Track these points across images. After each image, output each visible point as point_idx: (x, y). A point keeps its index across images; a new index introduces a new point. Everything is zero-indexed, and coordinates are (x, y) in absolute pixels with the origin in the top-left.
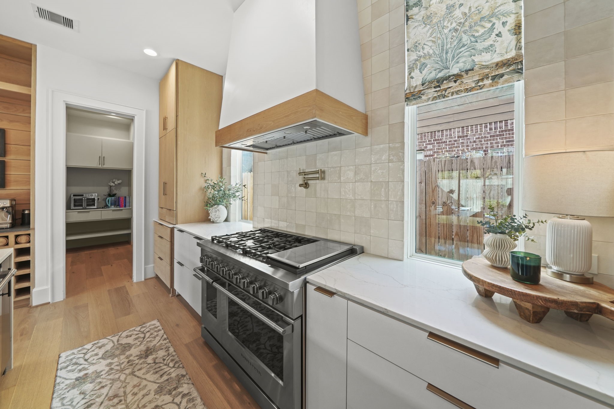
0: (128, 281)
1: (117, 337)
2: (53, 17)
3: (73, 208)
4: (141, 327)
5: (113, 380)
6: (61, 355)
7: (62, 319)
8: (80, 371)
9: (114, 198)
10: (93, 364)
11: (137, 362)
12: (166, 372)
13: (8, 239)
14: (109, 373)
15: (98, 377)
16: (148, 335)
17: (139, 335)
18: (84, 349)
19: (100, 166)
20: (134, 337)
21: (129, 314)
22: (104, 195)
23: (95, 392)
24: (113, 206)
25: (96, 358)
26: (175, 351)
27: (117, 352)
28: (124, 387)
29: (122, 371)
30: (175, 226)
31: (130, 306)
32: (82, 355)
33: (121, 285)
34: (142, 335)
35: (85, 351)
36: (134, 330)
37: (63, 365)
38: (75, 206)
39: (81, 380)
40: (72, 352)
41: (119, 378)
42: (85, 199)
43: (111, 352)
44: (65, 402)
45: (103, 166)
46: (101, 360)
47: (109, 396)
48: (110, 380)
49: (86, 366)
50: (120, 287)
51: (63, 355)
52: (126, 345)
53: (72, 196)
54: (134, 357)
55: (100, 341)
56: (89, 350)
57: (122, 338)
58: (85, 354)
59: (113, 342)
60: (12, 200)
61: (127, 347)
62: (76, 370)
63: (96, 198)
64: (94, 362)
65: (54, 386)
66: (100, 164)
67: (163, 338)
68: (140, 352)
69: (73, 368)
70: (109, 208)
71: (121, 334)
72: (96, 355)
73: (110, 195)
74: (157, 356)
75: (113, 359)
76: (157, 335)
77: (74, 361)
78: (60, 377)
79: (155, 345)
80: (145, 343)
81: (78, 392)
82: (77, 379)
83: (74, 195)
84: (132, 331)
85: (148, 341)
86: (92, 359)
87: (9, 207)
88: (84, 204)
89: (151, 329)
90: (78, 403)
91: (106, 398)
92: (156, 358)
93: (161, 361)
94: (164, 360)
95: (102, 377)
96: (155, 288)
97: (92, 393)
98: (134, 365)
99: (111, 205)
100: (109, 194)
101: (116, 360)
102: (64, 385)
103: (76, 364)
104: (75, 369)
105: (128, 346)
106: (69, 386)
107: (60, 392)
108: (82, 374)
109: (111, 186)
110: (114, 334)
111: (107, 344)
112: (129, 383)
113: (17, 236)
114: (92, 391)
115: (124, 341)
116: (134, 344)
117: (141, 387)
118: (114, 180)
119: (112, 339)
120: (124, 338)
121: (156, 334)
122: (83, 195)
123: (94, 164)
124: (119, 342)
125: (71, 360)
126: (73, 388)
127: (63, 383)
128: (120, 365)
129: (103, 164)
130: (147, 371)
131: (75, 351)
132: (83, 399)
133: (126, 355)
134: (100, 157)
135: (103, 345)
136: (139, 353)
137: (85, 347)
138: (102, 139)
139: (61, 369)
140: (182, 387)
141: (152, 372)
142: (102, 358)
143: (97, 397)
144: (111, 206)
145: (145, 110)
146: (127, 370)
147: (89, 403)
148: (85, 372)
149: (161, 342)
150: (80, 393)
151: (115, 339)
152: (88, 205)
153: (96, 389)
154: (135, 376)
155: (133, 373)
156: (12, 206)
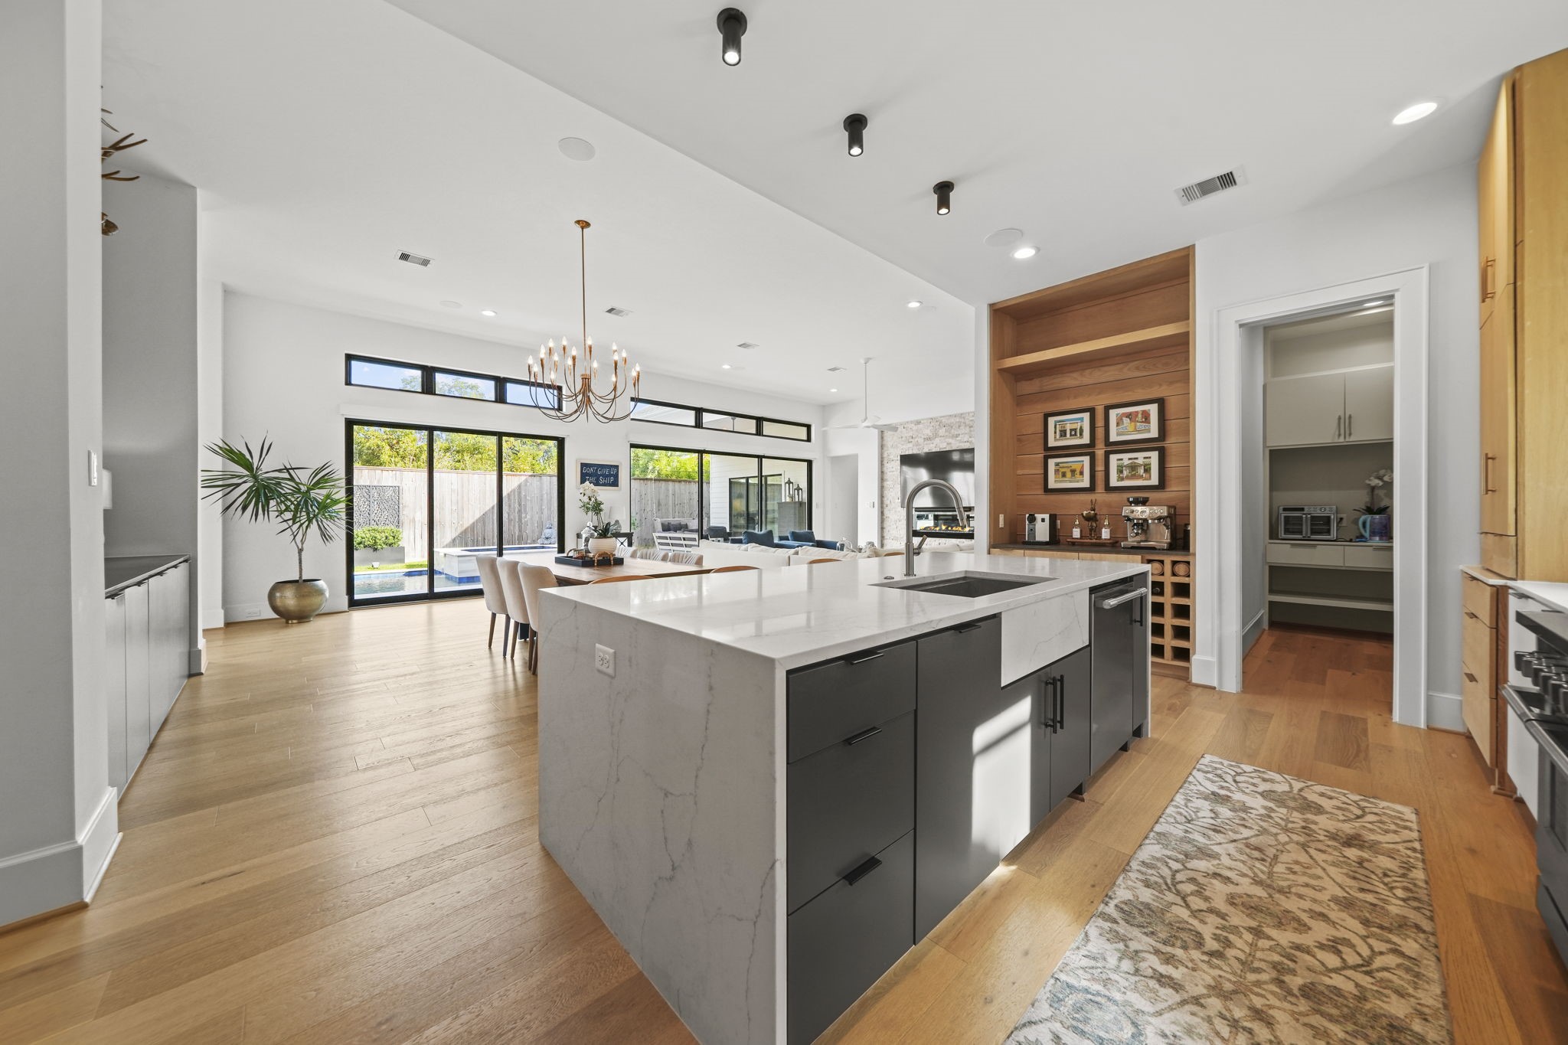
0: (1380, 715)
1: (1302, 785)
2: (1206, 188)
3: (1284, 536)
4: (1362, 797)
5: (1265, 829)
6: (1205, 756)
7: (1223, 716)
8: (1222, 788)
9: (1381, 518)
10: (1243, 792)
11: (1322, 838)
12: (1377, 893)
13: (1163, 564)
14: (1262, 817)
15: (1245, 811)
16: (1370, 818)
17: (1350, 807)
18: (1239, 767)
19: (1342, 439)
20: (1335, 802)
21: (1348, 766)
22: (1355, 510)
23: (1231, 823)
24: (1377, 538)
25: (1252, 788)
26: (1427, 883)
27: (1292, 804)
28: (1277, 850)
29: (1286, 830)
30: (1510, 583)
31: (1357, 755)
32: (1234, 773)
33: (1357, 714)
34: (1359, 812)
35: (1239, 771)
36: (1344, 795)
37: (1203, 767)
38: (1287, 531)
39: (1216, 798)
40: (1220, 760)
41: (1276, 834)
42: (1306, 517)
43: (1279, 796)
44: (1189, 804)
45: (1347, 440)
46: (1258, 796)
47: (1249, 841)
48: (1261, 827)
49: (1233, 788)
50: (1353, 718)
51: (1208, 758)
52: (1314, 805)
53: (1281, 511)
54: (1320, 829)
55: (1269, 772)
56: (1245, 772)
57: (1311, 791)
58: (1238, 774)
59: (1291, 786)
60: (1169, 507)
61: (1315, 808)
62: (1217, 784)
63: (1332, 517)
64: (1247, 791)
65: (1185, 782)
66: (1339, 435)
67: (1409, 845)
68: (1338, 831)
69: (1214, 778)
70: (1365, 542)
71: (1312, 785)
72: (1254, 785)
73: (1369, 510)
74: (1374, 859)
75: (1279, 807)
76: (1395, 832)
77: (1219, 772)
78: (1194, 777)
79: (1380, 843)
80: (1357, 824)
81: (1210, 808)
82: (1213, 793)
83: (1285, 510)
84: (1339, 793)
85: (1364, 826)
86: (1245, 785)
87: (1167, 517)
88: (1306, 528)
89: (1385, 814)
90: (1204, 817)
91: (1244, 841)
92: (1369, 861)
93: (1379, 872)
94: (1385, 875)
95: (1249, 814)
96: (1450, 756)
97: (1227, 821)
98: (1312, 838)
99: (1373, 533)
100: (1367, 507)
101: (1284, 811)
102: (1196, 788)
103: (1220, 776)
104: (1217, 782)
105: (1319, 810)
106: (1201, 794)
107: (1188, 792)
108: (1223, 792)
109: (1373, 488)
110: (1299, 776)
111: (1278, 782)
112: (1289, 852)
113: (1174, 563)
114: (1228, 819)
115: (1312, 797)
116: (1331, 813)
117: (1308, 871)
118: (1382, 472)
119: (1291, 781)
120: (1316, 793)
121: (1393, 827)
122: (1303, 509)
123: (1325, 435)
124: (1302, 793)
125: (1216, 768)
126: (1206, 799)
127: (1195, 785)
128: (1287, 821)
129: (1347, 433)
130: (1334, 862)
131: (1226, 763)
132: (1212, 818)
133: (1305, 817)
134: (1340, 418)
135: (1272, 781)
136: (1334, 831)
137: (1242, 766)
138: (1344, 374)
139: (1198, 770)
140: (1405, 940)
141: (1345, 871)
142: (1262, 794)
143: (1231, 830)
144: (1370, 536)
145: (1426, 266)
146: (1296, 836)
147: (1218, 828)
148: (1229, 794)
149: (1400, 847)
150: (1211, 810)
151: (1299, 785)
152: (1313, 532)
153: (1234, 821)
154: (1307, 852)
155: (1304, 846)
156: (1170, 516)
